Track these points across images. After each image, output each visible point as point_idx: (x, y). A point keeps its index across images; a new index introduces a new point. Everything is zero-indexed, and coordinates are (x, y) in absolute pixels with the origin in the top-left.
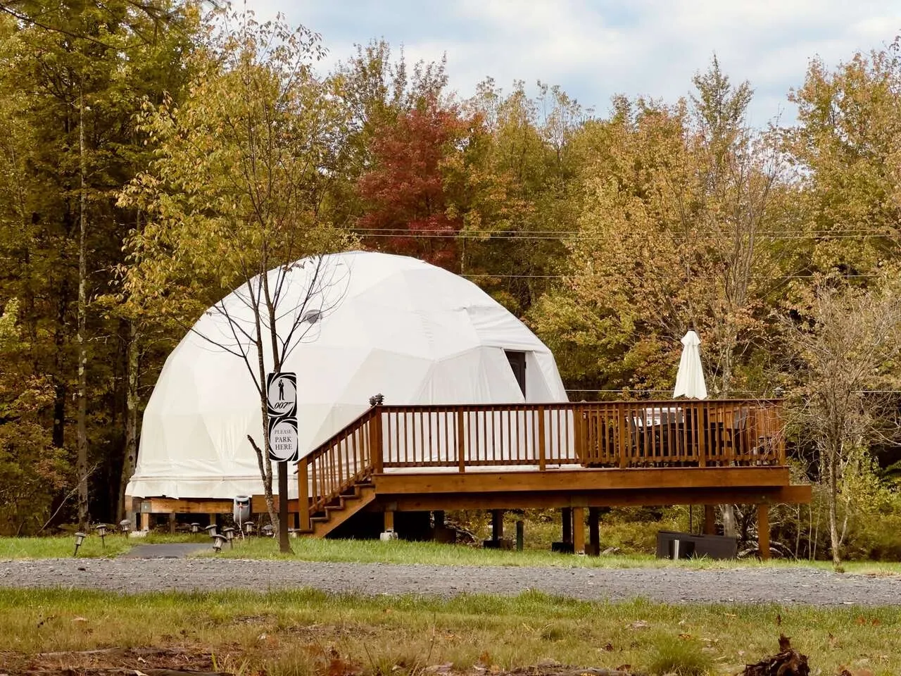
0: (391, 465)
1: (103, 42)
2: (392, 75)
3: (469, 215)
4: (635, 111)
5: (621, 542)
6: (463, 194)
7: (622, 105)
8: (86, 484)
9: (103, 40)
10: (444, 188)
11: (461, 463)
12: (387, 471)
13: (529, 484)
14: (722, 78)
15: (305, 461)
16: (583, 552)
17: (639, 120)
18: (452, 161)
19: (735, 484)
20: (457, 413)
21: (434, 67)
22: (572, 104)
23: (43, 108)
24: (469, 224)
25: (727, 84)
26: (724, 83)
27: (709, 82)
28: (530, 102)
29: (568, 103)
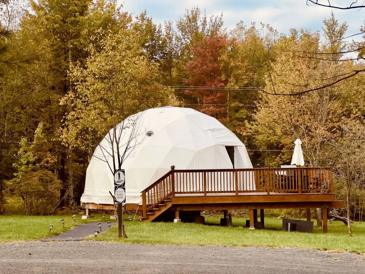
0: (178, 193)
1: (78, 20)
2: (201, 21)
3: (231, 79)
4: (300, 34)
5: (286, 213)
6: (228, 70)
7: (294, 32)
8: (72, 190)
9: (77, 19)
10: (221, 68)
11: (205, 192)
12: (176, 195)
13: (232, 200)
14: (335, 20)
15: (145, 191)
16: (253, 227)
17: (301, 38)
18: (224, 57)
19: (313, 200)
20: (203, 173)
21: (218, 17)
22: (274, 31)
23: (56, 45)
24: (230, 82)
25: (337, 23)
26: (336, 23)
27: (330, 22)
28: (257, 31)
29: (273, 31)
